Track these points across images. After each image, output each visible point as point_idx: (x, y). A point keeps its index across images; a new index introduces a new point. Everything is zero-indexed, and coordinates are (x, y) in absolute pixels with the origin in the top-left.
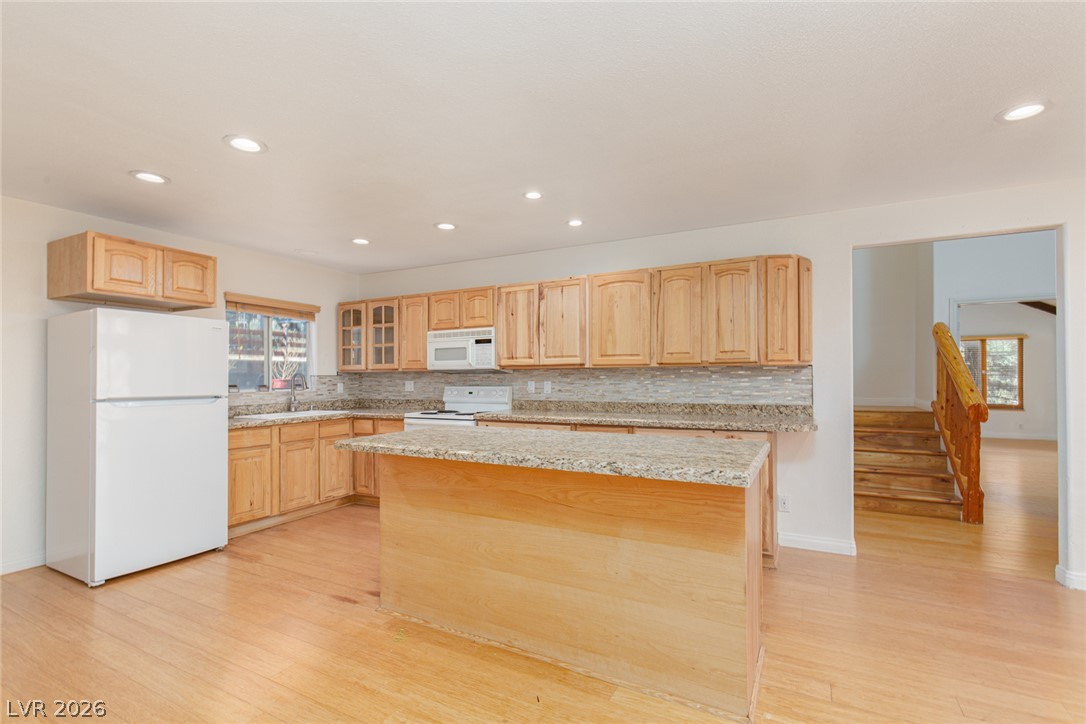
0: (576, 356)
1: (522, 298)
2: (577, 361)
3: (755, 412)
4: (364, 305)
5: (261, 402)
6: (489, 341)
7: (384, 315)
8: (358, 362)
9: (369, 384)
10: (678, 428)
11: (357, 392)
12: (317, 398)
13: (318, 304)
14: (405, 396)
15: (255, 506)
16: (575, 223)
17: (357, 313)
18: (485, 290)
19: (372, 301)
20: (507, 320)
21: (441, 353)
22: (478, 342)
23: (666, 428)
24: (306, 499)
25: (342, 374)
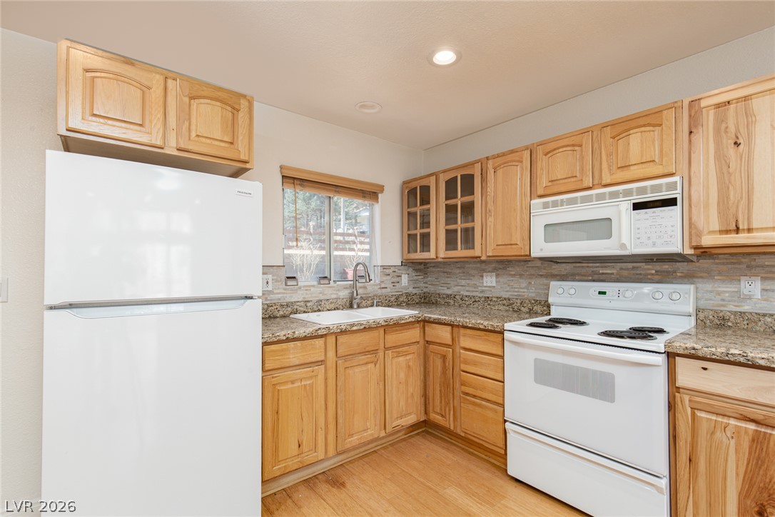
4: (433, 178)
5: (322, 297)
6: (671, 202)
7: (461, 186)
8: (427, 249)
9: (437, 275)
11: (422, 285)
12: (380, 292)
13: (383, 184)
14: (482, 292)
15: (305, 447)
17: (425, 190)
18: (656, 112)
19: (444, 172)
20: (721, 158)
21: (552, 230)
22: (637, 206)
24: (370, 432)
25: (407, 263)
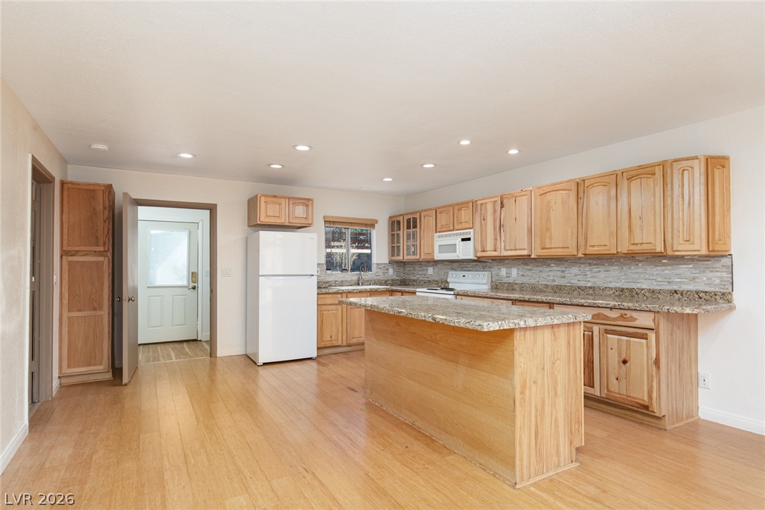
0: (525, 249)
1: (490, 207)
2: (525, 253)
3: (677, 296)
4: (402, 217)
5: (343, 279)
6: (469, 239)
7: (412, 223)
8: (398, 255)
9: (409, 269)
10: (583, 306)
11: (402, 275)
12: (375, 278)
13: (376, 219)
14: (428, 278)
15: (333, 338)
16: (513, 152)
17: (399, 222)
18: (467, 203)
19: (406, 214)
20: (481, 223)
21: (443, 248)
22: (463, 240)
23: (575, 305)
24: (362, 339)
25: (391, 262)
